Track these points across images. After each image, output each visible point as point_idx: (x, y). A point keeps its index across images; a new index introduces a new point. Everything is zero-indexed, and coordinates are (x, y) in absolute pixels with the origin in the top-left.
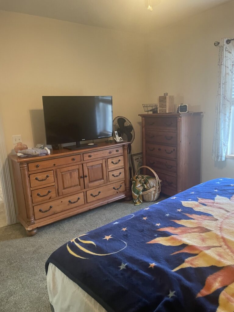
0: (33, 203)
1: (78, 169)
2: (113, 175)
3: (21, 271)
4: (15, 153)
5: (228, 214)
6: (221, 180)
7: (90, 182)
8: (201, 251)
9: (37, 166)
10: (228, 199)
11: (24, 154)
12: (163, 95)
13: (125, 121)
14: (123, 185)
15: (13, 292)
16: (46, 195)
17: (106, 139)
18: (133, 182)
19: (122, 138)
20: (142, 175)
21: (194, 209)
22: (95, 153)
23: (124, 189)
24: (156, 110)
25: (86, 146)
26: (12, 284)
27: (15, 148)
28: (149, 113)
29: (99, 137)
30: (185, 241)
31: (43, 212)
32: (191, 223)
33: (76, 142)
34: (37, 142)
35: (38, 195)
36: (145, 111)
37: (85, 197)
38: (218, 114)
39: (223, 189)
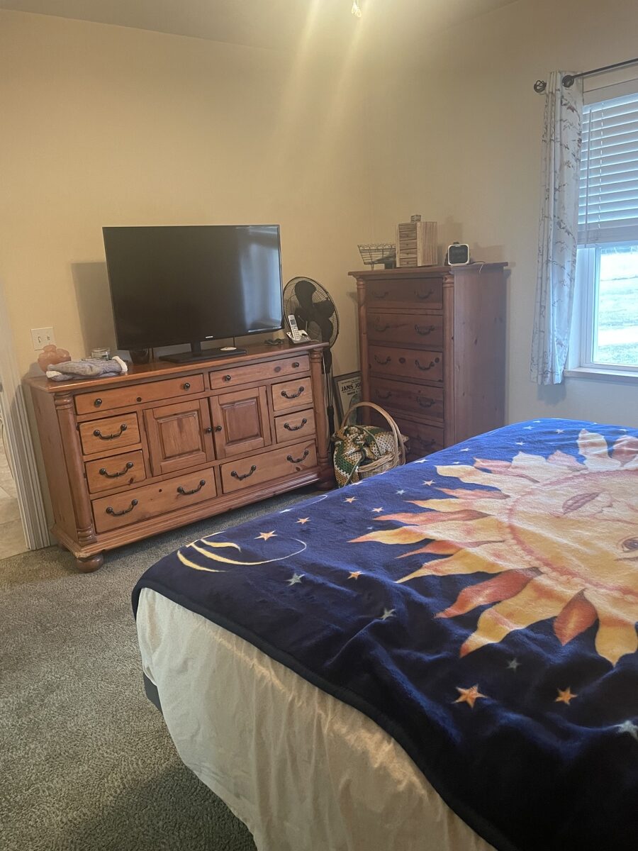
0: (90, 493)
1: (199, 411)
2: (286, 426)
3: (70, 644)
4: (41, 373)
5: (534, 486)
6: (538, 422)
7: (231, 442)
8: (460, 549)
9: (97, 403)
10: (543, 459)
11: (64, 373)
12: (409, 221)
13: (315, 289)
14: (312, 451)
15: (55, 686)
16: (121, 474)
17: (267, 337)
18: (337, 443)
19: (306, 333)
20: (360, 427)
21: (461, 479)
22: (241, 371)
23: (315, 462)
24: (392, 259)
25: (216, 354)
26: (51, 669)
27: (39, 360)
28: (375, 269)
29: (250, 331)
30: (431, 535)
31: (115, 515)
32: (450, 503)
33: (189, 344)
34: (92, 343)
35: (102, 472)
36: (365, 263)
37: (218, 481)
38: (545, 265)
39: (537, 439)
